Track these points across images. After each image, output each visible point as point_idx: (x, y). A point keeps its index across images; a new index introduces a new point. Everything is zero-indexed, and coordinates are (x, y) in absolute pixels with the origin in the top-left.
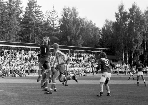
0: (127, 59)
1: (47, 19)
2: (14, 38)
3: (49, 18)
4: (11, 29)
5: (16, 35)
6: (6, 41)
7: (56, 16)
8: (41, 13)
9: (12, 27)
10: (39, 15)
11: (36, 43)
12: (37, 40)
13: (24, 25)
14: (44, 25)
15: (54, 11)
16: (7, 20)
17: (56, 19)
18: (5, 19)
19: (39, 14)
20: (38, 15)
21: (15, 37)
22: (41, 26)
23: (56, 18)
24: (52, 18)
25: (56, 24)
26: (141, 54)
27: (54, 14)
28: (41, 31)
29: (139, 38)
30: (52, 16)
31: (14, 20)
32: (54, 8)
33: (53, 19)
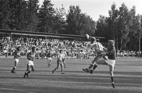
0: (117, 46)
1: (56, 14)
2: (33, 28)
3: (58, 14)
4: (31, 22)
5: (35, 26)
6: (28, 31)
7: (64, 12)
8: (54, 10)
9: (32, 20)
10: (52, 11)
11: (50, 33)
12: (51, 30)
13: (41, 19)
14: (55, 19)
15: (63, 8)
16: (28, 15)
17: (64, 14)
18: (27, 14)
19: (52, 10)
20: (51, 11)
22: (53, 19)
23: (64, 13)
24: (61, 14)
25: (64, 19)
26: (127, 42)
28: (54, 23)
29: (127, 30)
30: (61, 12)
31: (34, 15)
32: (62, 6)
33: (62, 15)
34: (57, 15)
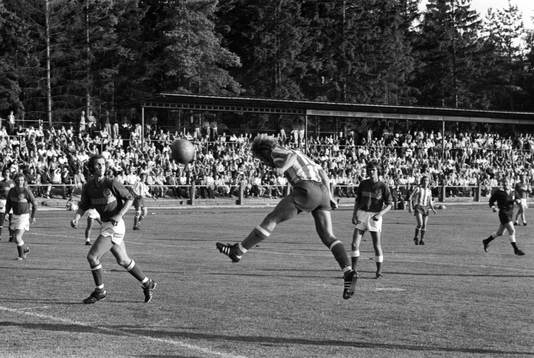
1: (488, 34)
2: (394, 91)
3: (496, 31)
4: (385, 66)
5: (400, 84)
6: (372, 102)
7: (518, 23)
8: (474, 18)
9: (387, 62)
10: (468, 23)
11: (460, 106)
12: (463, 97)
13: (425, 54)
14: (482, 52)
15: (512, 9)
16: (373, 42)
17: (518, 32)
18: (369, 38)
19: (469, 19)
20: (465, 21)
21: (399, 91)
22: (474, 54)
23: (517, 29)
24: (506, 30)
25: (517, 49)
27: (512, 19)
28: (474, 69)
30: (505, 24)
31: (395, 39)
33: (507, 34)
34: (492, 36)
